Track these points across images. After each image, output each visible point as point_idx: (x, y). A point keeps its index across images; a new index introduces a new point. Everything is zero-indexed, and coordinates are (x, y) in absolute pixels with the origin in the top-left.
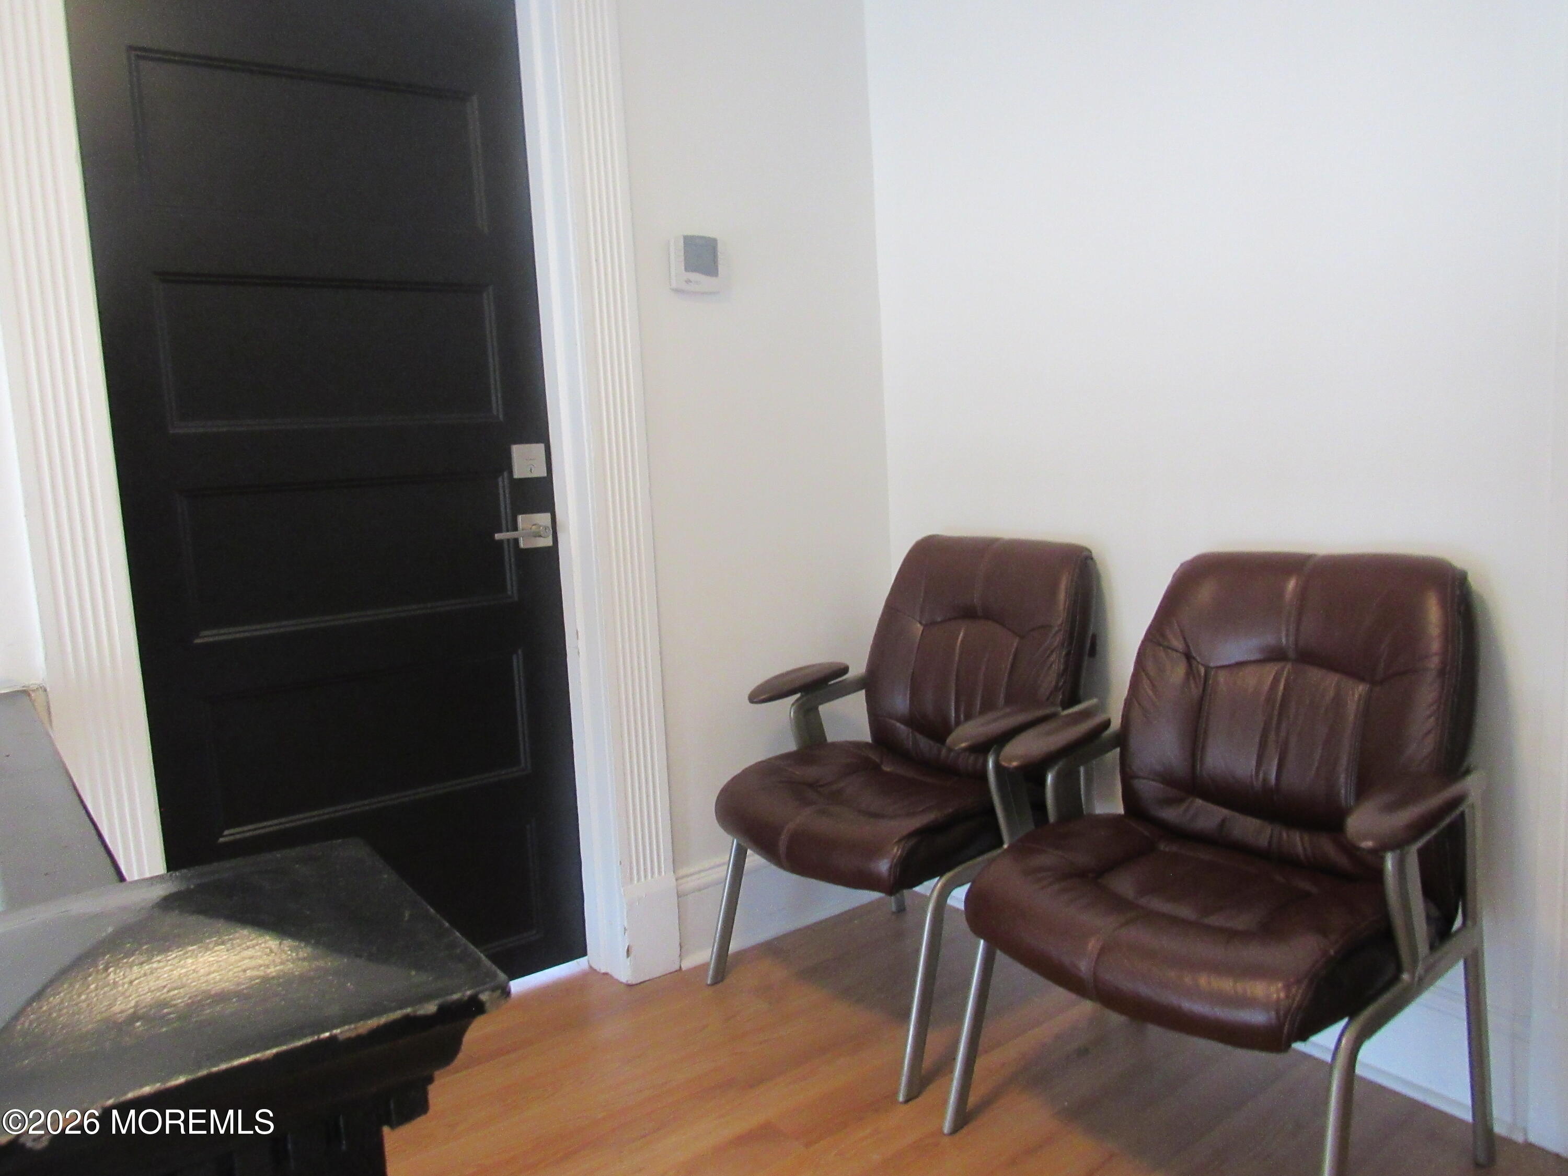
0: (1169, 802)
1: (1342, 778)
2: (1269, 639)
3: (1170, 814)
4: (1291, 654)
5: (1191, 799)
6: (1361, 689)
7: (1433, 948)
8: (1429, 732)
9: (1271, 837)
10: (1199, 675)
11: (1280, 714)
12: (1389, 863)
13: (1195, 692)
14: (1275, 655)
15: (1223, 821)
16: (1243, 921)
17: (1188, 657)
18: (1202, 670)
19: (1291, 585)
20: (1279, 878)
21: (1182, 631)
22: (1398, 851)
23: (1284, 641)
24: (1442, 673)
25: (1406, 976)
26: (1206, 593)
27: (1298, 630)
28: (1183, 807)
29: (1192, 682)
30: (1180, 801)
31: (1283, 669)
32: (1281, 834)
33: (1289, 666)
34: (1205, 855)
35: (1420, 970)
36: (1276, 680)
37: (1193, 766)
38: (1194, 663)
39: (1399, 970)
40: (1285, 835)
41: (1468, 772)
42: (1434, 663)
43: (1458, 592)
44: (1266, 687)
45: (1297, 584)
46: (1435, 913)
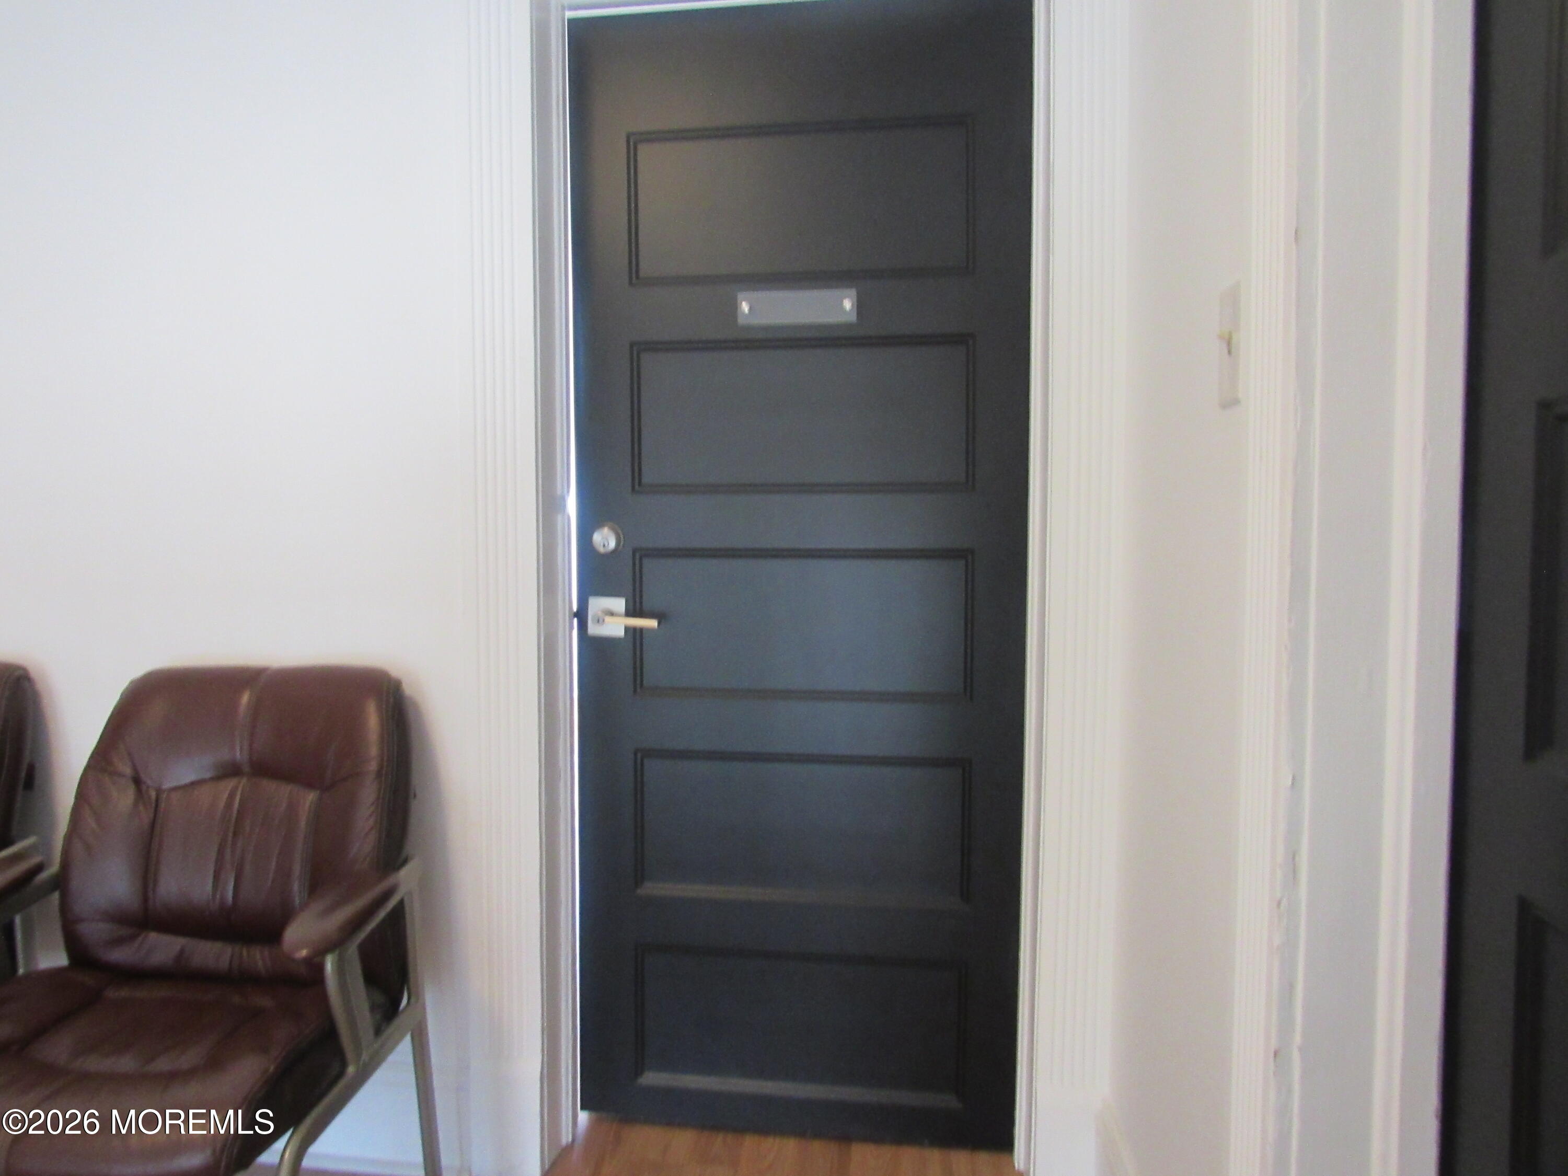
0: (119, 941)
1: (296, 887)
2: (224, 755)
3: (120, 955)
4: (246, 769)
5: (143, 935)
6: (310, 798)
7: (378, 1032)
8: (372, 828)
9: (232, 956)
10: (150, 797)
11: (235, 834)
12: (329, 965)
13: (146, 816)
14: (230, 771)
15: (182, 951)
16: (190, 1057)
17: (137, 781)
18: (153, 794)
19: (245, 698)
20: (236, 999)
21: (129, 754)
22: (337, 952)
23: (238, 753)
24: (379, 774)
25: (351, 1070)
26: (157, 711)
27: (251, 745)
28: (136, 944)
29: (141, 808)
30: (132, 938)
31: (239, 783)
32: (241, 954)
33: (244, 780)
34: (161, 992)
35: (365, 1057)
36: (232, 796)
37: (145, 899)
38: (144, 788)
39: (344, 1065)
40: (245, 953)
41: (405, 862)
42: (373, 766)
43: (391, 700)
44: (222, 804)
45: (250, 699)
46: (380, 998)
